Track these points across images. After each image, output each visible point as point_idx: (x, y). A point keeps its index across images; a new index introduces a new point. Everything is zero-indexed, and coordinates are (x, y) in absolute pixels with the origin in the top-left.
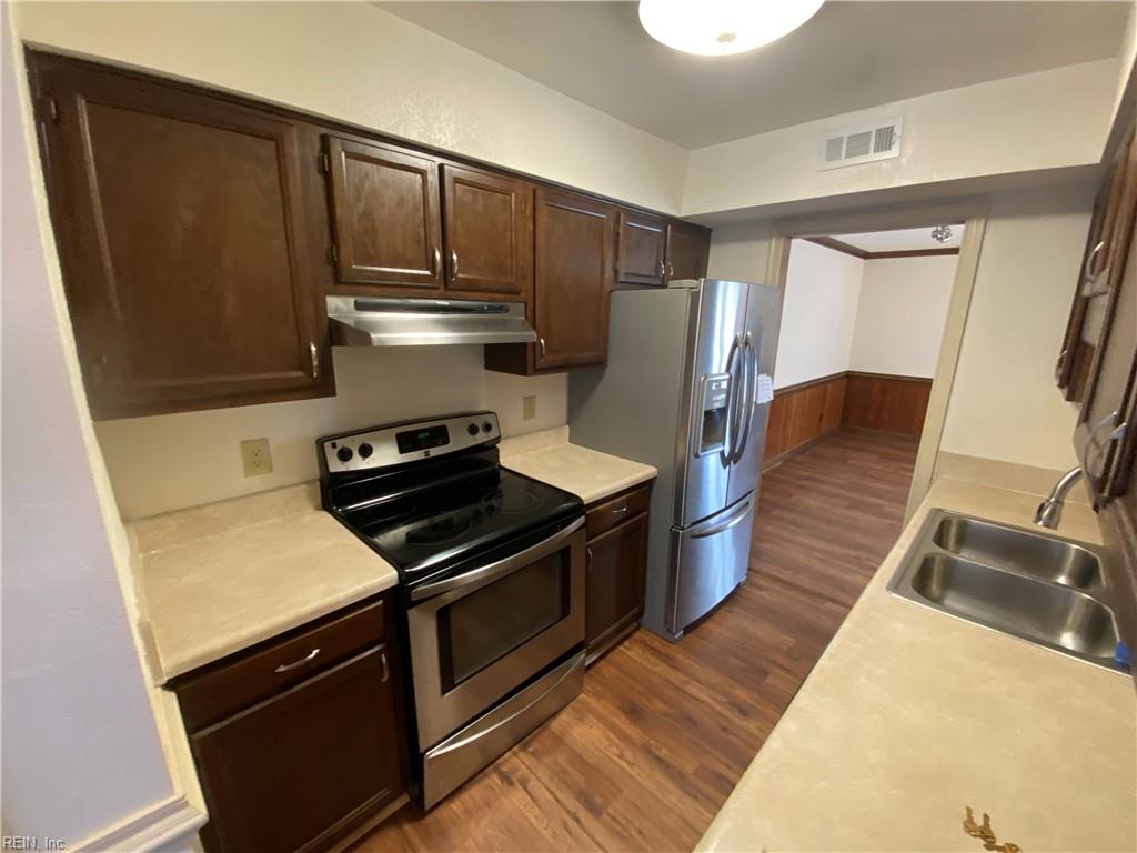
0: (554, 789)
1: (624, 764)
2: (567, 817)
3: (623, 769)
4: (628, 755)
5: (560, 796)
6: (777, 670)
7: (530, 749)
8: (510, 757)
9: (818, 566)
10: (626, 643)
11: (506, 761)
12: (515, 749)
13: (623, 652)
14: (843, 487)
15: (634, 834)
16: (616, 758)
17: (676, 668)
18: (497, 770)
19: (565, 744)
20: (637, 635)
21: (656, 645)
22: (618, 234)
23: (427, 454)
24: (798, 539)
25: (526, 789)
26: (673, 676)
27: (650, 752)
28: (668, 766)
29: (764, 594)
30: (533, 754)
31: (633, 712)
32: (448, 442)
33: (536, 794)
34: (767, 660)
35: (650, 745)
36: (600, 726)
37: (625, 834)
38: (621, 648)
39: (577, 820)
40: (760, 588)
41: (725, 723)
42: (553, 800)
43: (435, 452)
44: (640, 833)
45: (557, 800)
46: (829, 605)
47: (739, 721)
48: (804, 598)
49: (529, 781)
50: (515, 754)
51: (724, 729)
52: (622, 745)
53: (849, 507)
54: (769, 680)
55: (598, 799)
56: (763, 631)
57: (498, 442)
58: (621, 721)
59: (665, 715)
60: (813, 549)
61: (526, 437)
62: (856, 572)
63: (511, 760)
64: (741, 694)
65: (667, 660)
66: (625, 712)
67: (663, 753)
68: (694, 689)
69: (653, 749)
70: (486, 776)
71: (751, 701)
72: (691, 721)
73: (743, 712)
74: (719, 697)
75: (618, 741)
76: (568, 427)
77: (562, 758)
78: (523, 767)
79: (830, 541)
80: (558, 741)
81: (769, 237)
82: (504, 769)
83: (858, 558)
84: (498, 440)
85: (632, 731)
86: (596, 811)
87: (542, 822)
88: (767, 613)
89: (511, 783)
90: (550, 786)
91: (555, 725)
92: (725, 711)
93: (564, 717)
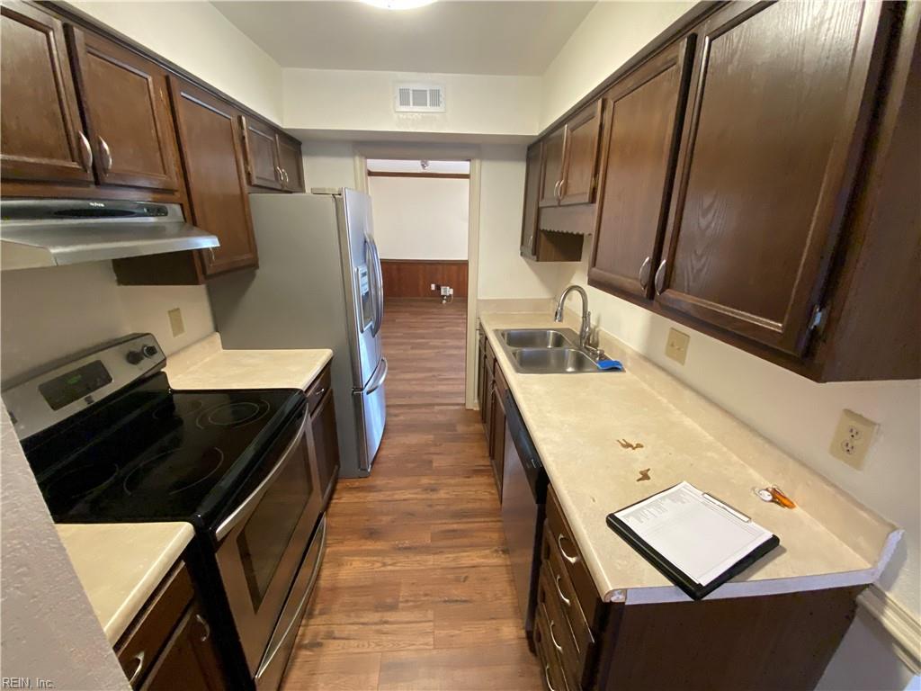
0: (356, 620)
1: (389, 568)
2: (378, 627)
3: (391, 571)
4: (388, 561)
5: (362, 620)
6: (435, 457)
7: (317, 612)
8: (305, 630)
9: (418, 388)
10: (335, 496)
11: (303, 635)
12: (304, 622)
13: (336, 503)
14: (401, 337)
15: (423, 599)
16: (383, 569)
17: (381, 491)
18: (301, 647)
19: (339, 588)
20: (339, 486)
21: (357, 484)
22: (244, 138)
23: (89, 400)
24: (398, 377)
25: (334, 638)
26: (381, 496)
27: (399, 549)
28: (415, 548)
29: (402, 418)
30: (322, 613)
31: (372, 534)
32: (110, 380)
33: (345, 634)
34: (426, 454)
35: (397, 545)
36: (356, 558)
37: (419, 603)
38: (334, 501)
39: (386, 622)
40: (396, 415)
41: (429, 503)
42: (361, 626)
43: (99, 395)
44: (426, 595)
45: (363, 624)
46: (437, 408)
47: (435, 496)
48: (423, 410)
49: (333, 632)
50: (306, 625)
51: (430, 506)
52: (380, 559)
53: (412, 348)
54: (434, 465)
55: (389, 600)
56: (413, 439)
57: (165, 366)
58: (370, 545)
59: (393, 522)
60: (409, 380)
61: (183, 354)
62: (438, 385)
63: (307, 631)
64: (425, 481)
65: (370, 489)
66: (366, 538)
67: (407, 543)
68: (399, 495)
69: (400, 546)
70: (295, 658)
71: (433, 482)
72: (411, 514)
73: (433, 490)
74: (416, 491)
75: (375, 558)
76: (218, 335)
77: (346, 598)
78: (321, 627)
79: (415, 372)
80: (334, 589)
81: (353, 155)
82: (306, 642)
83: (434, 376)
84: (163, 363)
85: (379, 545)
86: (393, 607)
87: (363, 646)
88: (410, 428)
89: (320, 645)
90: (351, 621)
91: (323, 583)
92: (424, 496)
93: (325, 573)
